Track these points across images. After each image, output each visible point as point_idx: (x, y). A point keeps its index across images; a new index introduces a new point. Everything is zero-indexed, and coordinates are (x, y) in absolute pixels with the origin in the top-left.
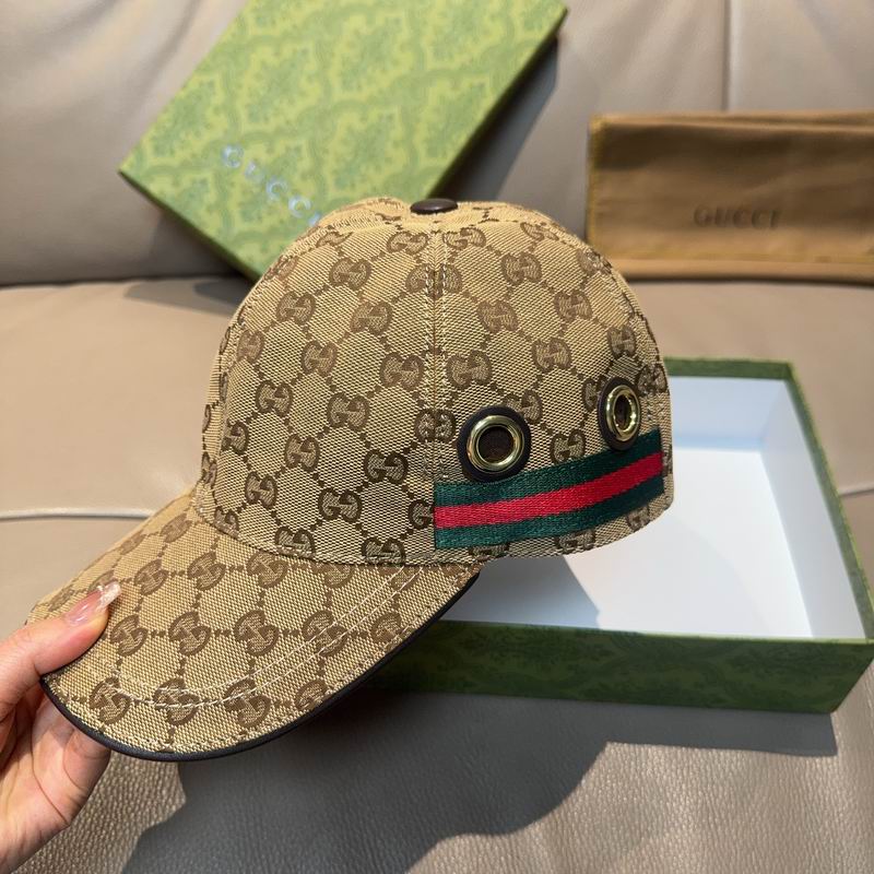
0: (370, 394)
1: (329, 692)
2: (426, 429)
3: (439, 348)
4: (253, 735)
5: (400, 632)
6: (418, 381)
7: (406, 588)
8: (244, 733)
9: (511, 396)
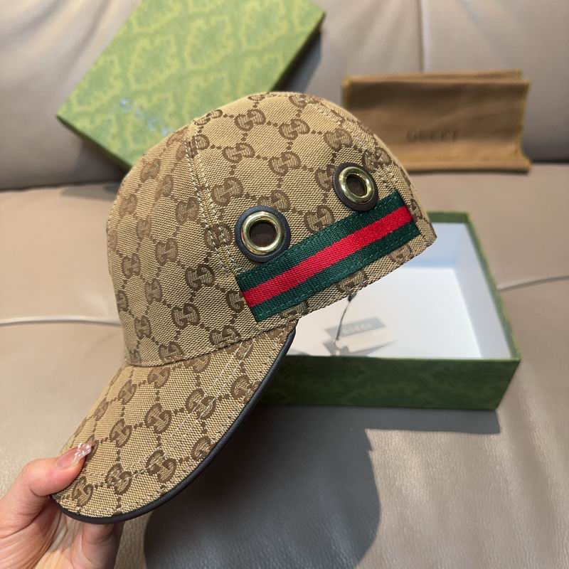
0: (175, 234)
1: (213, 442)
2: (213, 241)
3: (203, 186)
4: (170, 486)
5: (251, 387)
6: (197, 212)
7: (247, 357)
8: (163, 487)
9: (262, 198)
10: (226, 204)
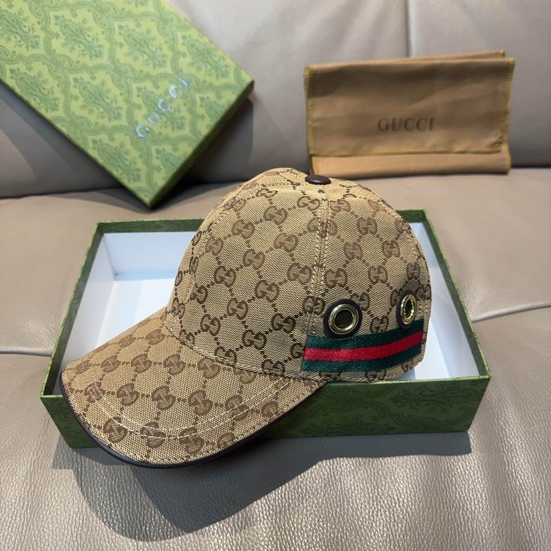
0: (281, 283)
1: (236, 440)
2: (309, 306)
3: (322, 265)
4: (192, 458)
5: (276, 413)
6: (308, 280)
7: (282, 389)
8: (188, 457)
9: (355, 294)
10: (331, 287)
